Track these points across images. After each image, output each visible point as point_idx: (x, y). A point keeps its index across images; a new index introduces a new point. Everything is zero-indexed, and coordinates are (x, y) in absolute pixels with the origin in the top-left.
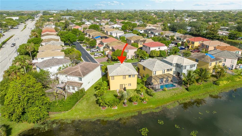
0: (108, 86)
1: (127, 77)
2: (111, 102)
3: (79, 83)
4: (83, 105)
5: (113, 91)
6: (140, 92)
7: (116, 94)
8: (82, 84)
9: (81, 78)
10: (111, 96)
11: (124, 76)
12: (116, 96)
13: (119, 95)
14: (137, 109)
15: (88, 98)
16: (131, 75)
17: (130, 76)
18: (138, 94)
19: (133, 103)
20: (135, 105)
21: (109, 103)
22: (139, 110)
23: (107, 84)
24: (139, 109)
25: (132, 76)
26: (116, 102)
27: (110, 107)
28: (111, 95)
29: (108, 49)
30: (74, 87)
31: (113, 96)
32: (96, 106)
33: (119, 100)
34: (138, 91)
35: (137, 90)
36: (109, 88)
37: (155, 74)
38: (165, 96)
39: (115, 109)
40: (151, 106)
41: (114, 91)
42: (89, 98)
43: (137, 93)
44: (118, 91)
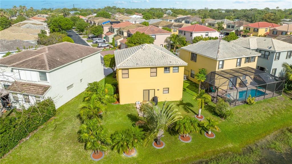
0: (115, 95)
1: (161, 71)
2: (119, 137)
3: (40, 86)
4: (40, 144)
5: (127, 107)
6: (191, 108)
7: (134, 113)
8: (46, 89)
9: (44, 73)
10: (120, 119)
11: (154, 68)
12: (134, 118)
13: (141, 115)
14: (193, 154)
15: (59, 124)
16: (169, 67)
17: (167, 69)
18: (188, 112)
19: (179, 137)
20: (186, 144)
21: (113, 142)
22: (199, 157)
23: (113, 91)
24: (198, 154)
25: (171, 69)
26: (134, 139)
27: (115, 151)
28: (122, 116)
29: (120, 36)
30: (28, 95)
31: (127, 118)
32: (77, 147)
33: (143, 131)
34: (186, 106)
35: (184, 102)
36: (118, 100)
37: (222, 67)
38: (253, 118)
39: (130, 157)
40: (230, 145)
41: (129, 105)
42: (64, 123)
43: (185, 109)
44: (138, 106)
